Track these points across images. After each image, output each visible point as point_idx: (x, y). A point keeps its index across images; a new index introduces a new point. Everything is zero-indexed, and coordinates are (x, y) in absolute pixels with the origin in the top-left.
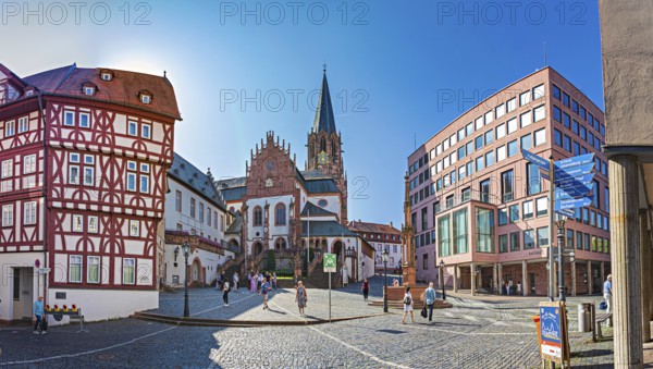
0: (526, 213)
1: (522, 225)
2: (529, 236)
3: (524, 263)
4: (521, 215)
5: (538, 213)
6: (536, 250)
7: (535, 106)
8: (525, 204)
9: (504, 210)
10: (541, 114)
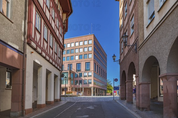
0: (84, 75)
1: (83, 78)
2: (85, 81)
3: (83, 88)
4: (83, 76)
5: (89, 76)
6: (87, 85)
7: (89, 46)
8: (85, 73)
9: (77, 74)
10: (90, 49)
